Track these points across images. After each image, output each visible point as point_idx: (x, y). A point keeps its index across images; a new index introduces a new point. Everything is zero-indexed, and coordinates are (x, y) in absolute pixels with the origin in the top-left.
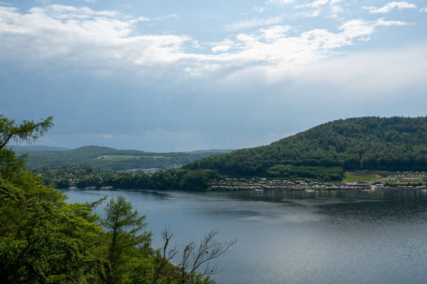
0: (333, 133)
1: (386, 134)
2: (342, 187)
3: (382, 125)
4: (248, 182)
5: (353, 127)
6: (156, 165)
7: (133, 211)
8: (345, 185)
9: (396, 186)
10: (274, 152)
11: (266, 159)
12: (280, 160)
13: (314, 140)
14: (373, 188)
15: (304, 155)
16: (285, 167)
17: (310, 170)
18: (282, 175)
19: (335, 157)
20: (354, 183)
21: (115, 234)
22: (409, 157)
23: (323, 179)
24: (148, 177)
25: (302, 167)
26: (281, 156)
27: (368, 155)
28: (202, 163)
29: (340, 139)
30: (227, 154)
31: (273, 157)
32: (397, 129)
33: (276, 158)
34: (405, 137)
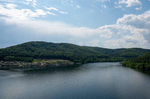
0: (31, 46)
1: (47, 47)
2: (32, 64)
3: (47, 44)
5: (37, 44)
8: (34, 63)
9: (49, 63)
10: (7, 51)
11: (3, 53)
12: (9, 54)
13: (24, 47)
14: (42, 64)
15: (19, 53)
16: (11, 57)
17: (21, 58)
18: (10, 60)
19: (31, 54)
20: (37, 63)
22: (53, 55)
23: (26, 61)
25: (18, 57)
26: (10, 53)
27: (42, 54)
29: (33, 48)
31: (6, 53)
32: (50, 46)
33: (8, 53)
34: (53, 49)
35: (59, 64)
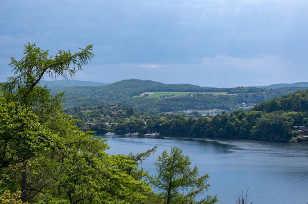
7: (191, 167)
21: (169, 197)
24: (206, 122)
28: (283, 103)
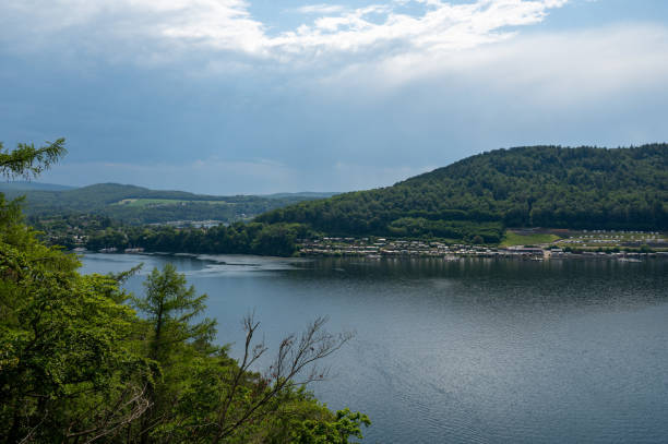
0: (490, 170)
1: (570, 172)
2: (501, 253)
3: (564, 159)
4: (358, 244)
5: (520, 162)
6: (214, 216)
7: (187, 287)
8: (506, 250)
9: (580, 251)
10: (399, 198)
11: (387, 207)
12: (406, 210)
13: (460, 179)
14: (547, 254)
15: (444, 203)
16: (414, 222)
17: (454, 226)
18: (411, 234)
19: (492, 207)
20: (519, 247)
21: (160, 322)
22: (603, 209)
23: (472, 240)
24: (200, 234)
25: (441, 221)
27: (542, 205)
28: (287, 214)
29: (501, 179)
30: (325, 199)
31: (397, 205)
32: (586, 166)
33: (401, 207)
34: (598, 178)
35: (636, 257)
